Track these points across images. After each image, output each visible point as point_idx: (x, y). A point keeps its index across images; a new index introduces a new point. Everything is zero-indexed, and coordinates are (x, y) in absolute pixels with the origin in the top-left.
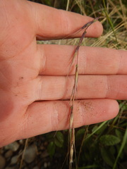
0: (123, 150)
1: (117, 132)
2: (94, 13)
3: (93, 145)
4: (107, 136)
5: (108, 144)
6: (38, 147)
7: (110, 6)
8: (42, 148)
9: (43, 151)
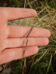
0: (49, 69)
1: (47, 61)
2: (36, 9)
3: (36, 68)
4: (42, 63)
5: (42, 67)
6: (12, 68)
7: (43, 6)
8: (13, 69)
9: (14, 70)
